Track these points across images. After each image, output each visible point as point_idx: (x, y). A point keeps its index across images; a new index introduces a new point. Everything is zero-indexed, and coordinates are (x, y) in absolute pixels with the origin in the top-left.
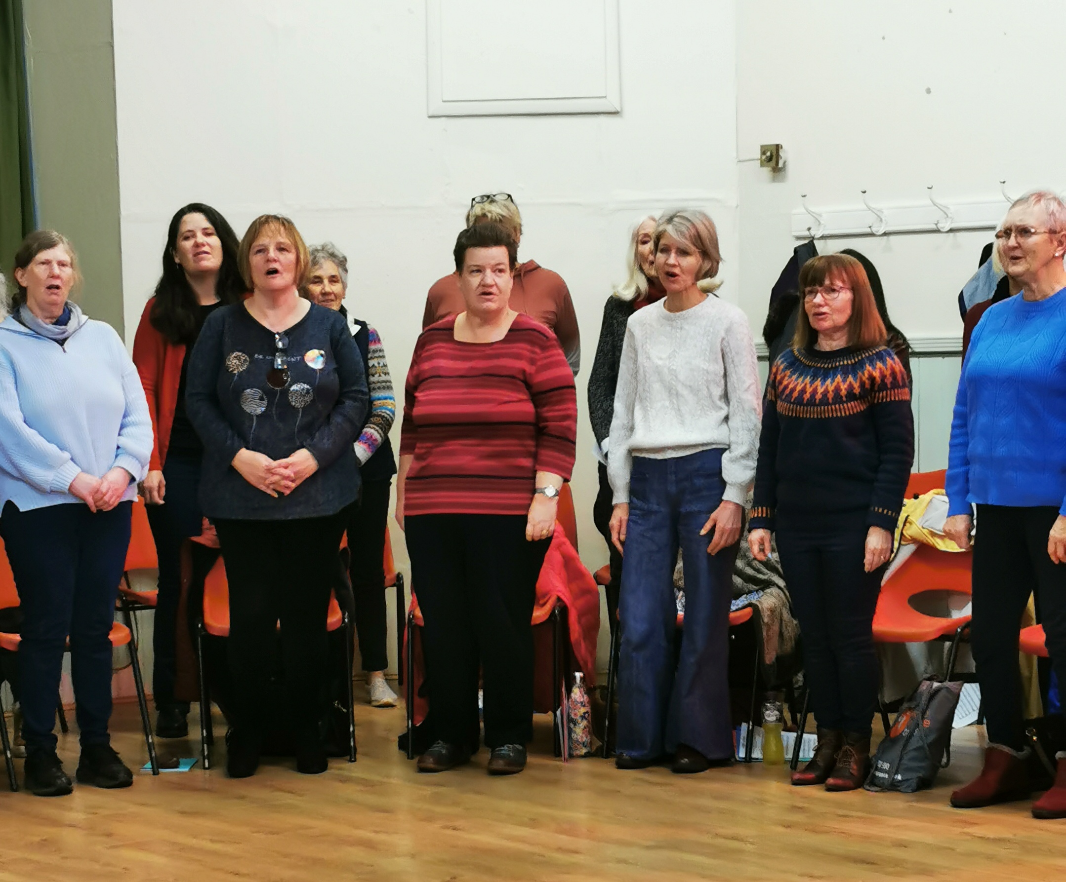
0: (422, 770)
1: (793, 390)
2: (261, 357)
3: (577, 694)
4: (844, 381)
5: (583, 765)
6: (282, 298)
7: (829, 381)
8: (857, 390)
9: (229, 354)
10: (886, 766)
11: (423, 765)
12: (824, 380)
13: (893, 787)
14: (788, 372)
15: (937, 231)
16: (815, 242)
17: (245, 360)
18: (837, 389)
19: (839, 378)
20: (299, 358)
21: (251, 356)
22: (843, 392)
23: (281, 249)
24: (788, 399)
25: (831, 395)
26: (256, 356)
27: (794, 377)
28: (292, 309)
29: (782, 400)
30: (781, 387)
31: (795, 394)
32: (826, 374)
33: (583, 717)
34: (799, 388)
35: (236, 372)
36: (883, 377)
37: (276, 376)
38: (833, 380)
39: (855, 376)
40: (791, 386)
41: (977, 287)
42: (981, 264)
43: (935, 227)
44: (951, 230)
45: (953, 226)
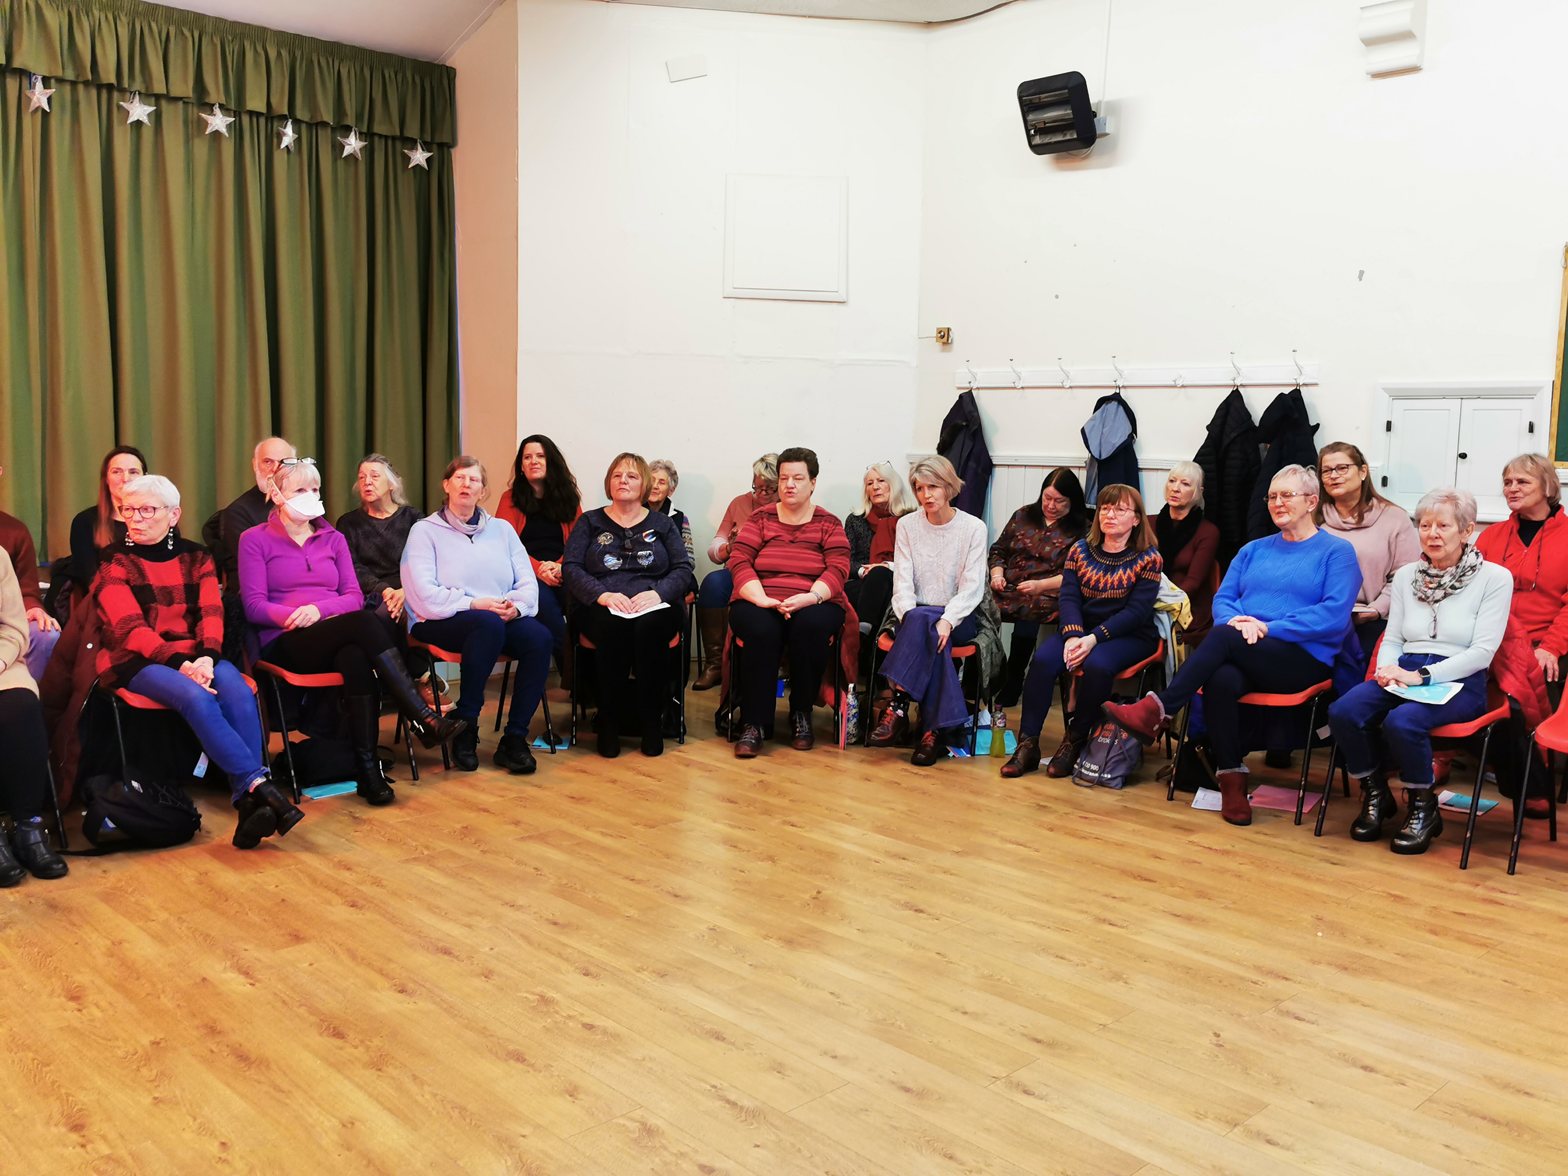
3: (850, 699)
5: (851, 752)
10: (1095, 767)
13: (1101, 784)
15: (1062, 387)
16: (973, 391)
23: (631, 476)
33: (853, 715)
41: (1094, 426)
42: (1095, 410)
43: (1060, 384)
44: (1071, 387)
45: (1072, 384)
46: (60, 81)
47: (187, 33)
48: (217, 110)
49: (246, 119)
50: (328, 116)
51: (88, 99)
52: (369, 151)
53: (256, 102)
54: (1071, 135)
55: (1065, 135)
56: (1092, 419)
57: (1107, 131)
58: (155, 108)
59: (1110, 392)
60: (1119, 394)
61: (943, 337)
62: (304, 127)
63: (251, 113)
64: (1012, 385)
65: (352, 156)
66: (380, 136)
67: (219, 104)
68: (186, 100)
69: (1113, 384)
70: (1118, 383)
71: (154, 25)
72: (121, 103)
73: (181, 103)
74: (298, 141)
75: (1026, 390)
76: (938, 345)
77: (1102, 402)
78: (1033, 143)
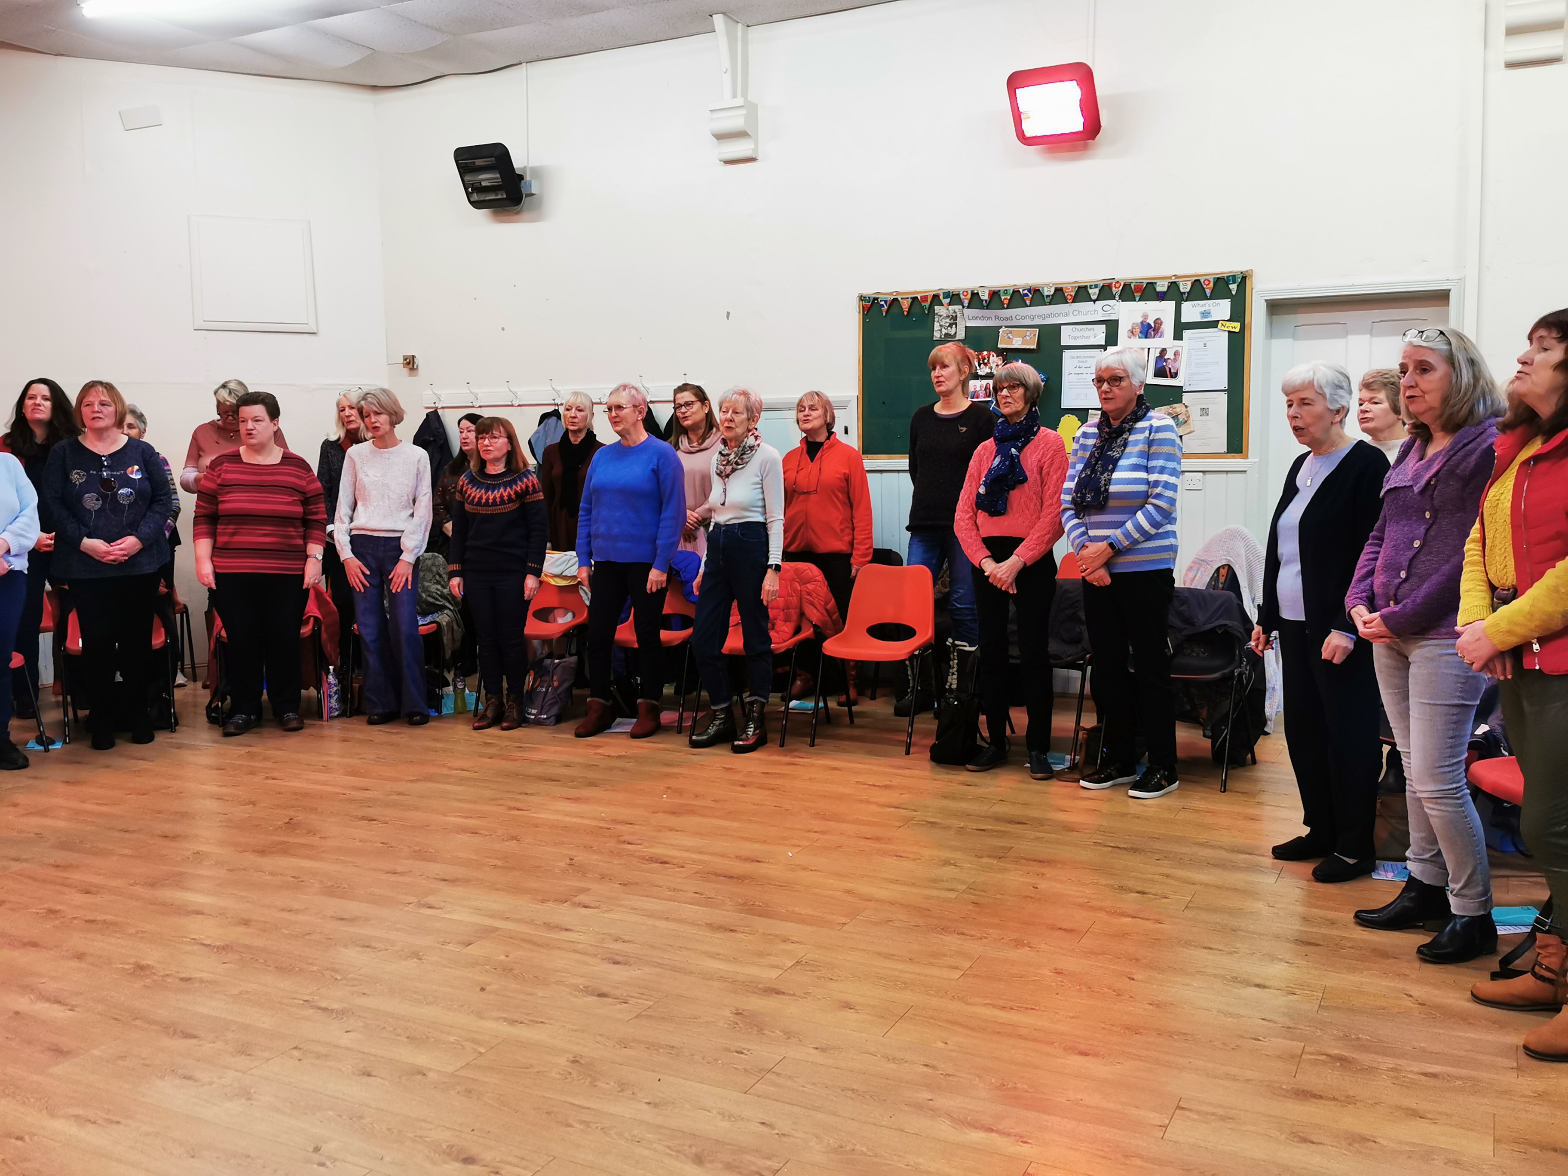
0: (227, 735)
1: (474, 497)
2: (95, 472)
3: (331, 679)
4: (505, 491)
5: (336, 723)
6: (105, 434)
7: (496, 491)
8: (513, 496)
9: (71, 472)
10: (534, 711)
11: (226, 731)
12: (493, 492)
13: (538, 723)
14: (470, 486)
15: (512, 406)
16: (438, 410)
17: (83, 475)
18: (502, 497)
19: (502, 490)
20: (122, 472)
21: (88, 472)
22: (506, 498)
23: (103, 404)
24: (471, 503)
25: (498, 500)
26: (91, 472)
27: (474, 489)
28: (115, 441)
29: (468, 503)
30: (467, 495)
31: (476, 500)
32: (494, 488)
33: (335, 693)
34: (478, 496)
35: (77, 483)
36: (527, 487)
37: (106, 483)
38: (498, 491)
39: (511, 488)
40: (473, 495)
41: (539, 437)
42: (540, 424)
43: (510, 403)
44: (519, 406)
45: (521, 403)
54: (502, 195)
55: (497, 195)
56: (537, 432)
57: (533, 192)
59: (550, 409)
60: (558, 410)
61: (409, 363)
64: (471, 405)
69: (553, 402)
70: (556, 402)
75: (483, 408)
76: (406, 371)
77: (544, 417)
78: (472, 200)
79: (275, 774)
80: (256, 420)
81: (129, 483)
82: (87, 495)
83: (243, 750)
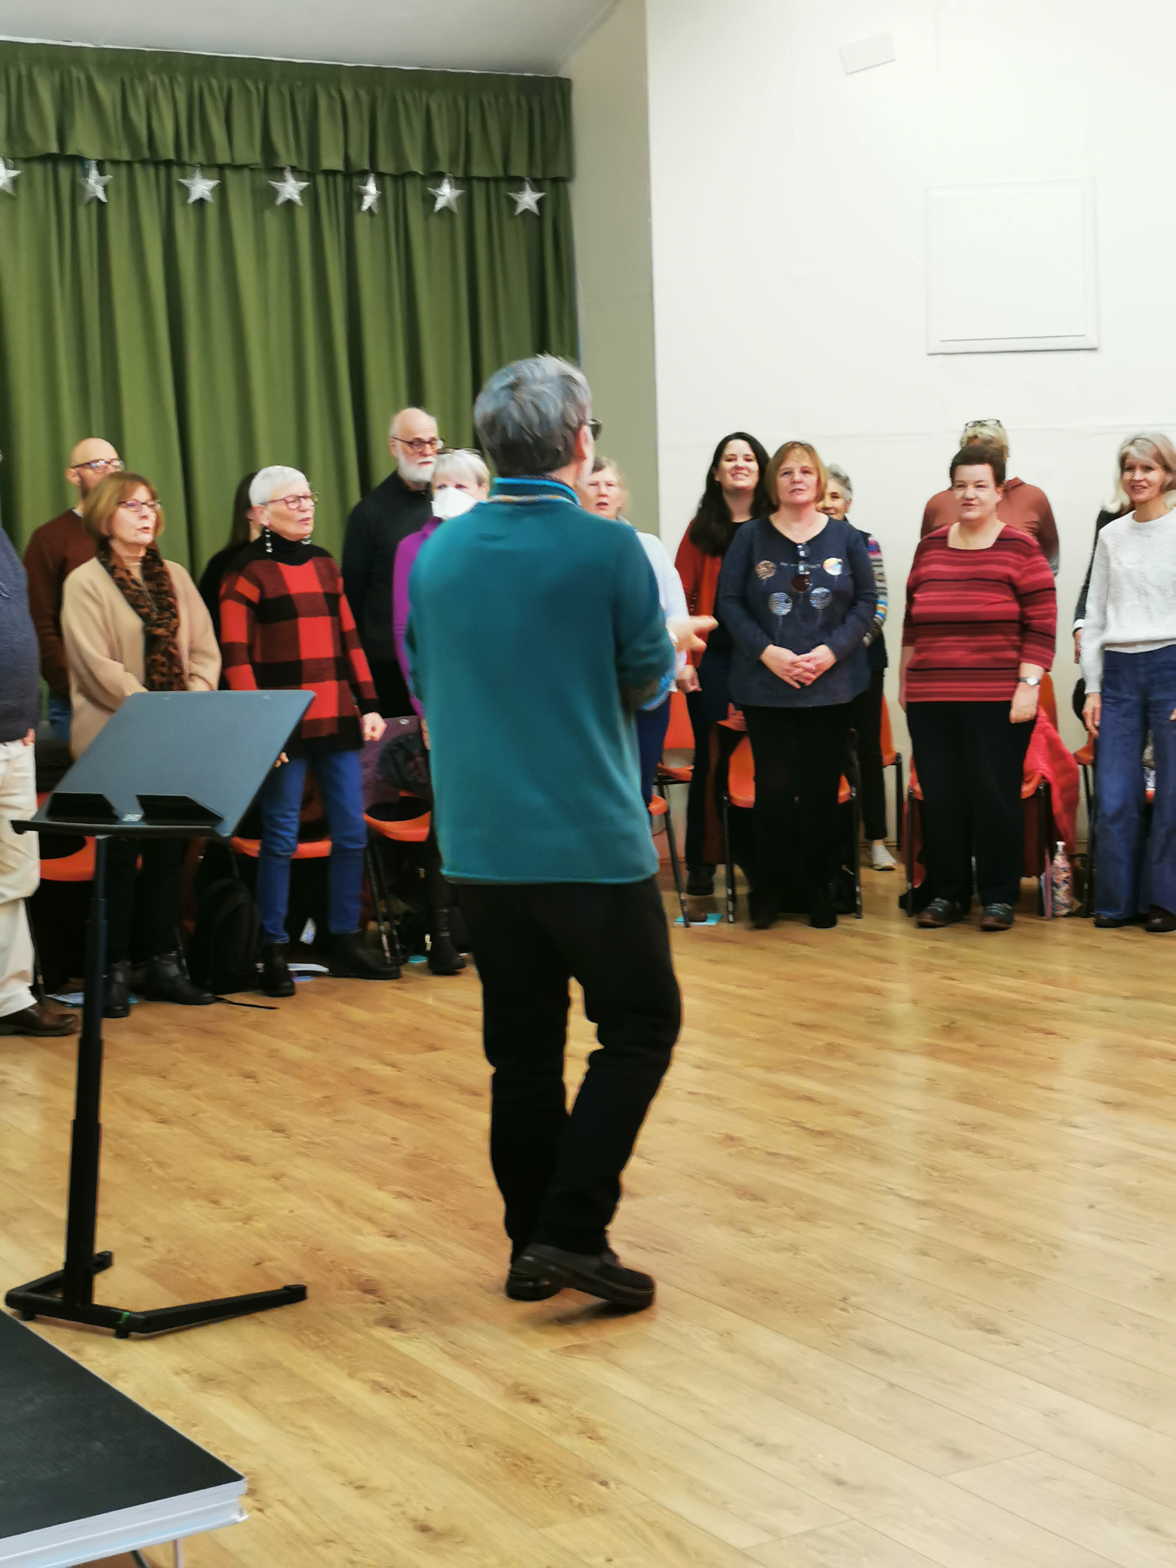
0: (921, 926)
6: (804, 513)
9: (758, 563)
11: (922, 922)
17: (772, 568)
20: (818, 565)
21: (778, 564)
23: (805, 471)
26: (782, 564)
28: (812, 522)
35: (763, 578)
37: (800, 581)
46: (116, 163)
47: (250, 85)
48: (288, 175)
49: (320, 180)
50: (416, 165)
51: (144, 178)
52: (467, 201)
53: (332, 160)
58: (218, 182)
62: (388, 182)
63: (329, 173)
65: (446, 210)
66: (480, 179)
67: (292, 167)
68: (252, 167)
71: (214, 82)
72: (181, 180)
73: (247, 173)
74: (382, 199)
79: (955, 974)
80: (979, 486)
81: (823, 579)
82: (776, 594)
83: (929, 944)
